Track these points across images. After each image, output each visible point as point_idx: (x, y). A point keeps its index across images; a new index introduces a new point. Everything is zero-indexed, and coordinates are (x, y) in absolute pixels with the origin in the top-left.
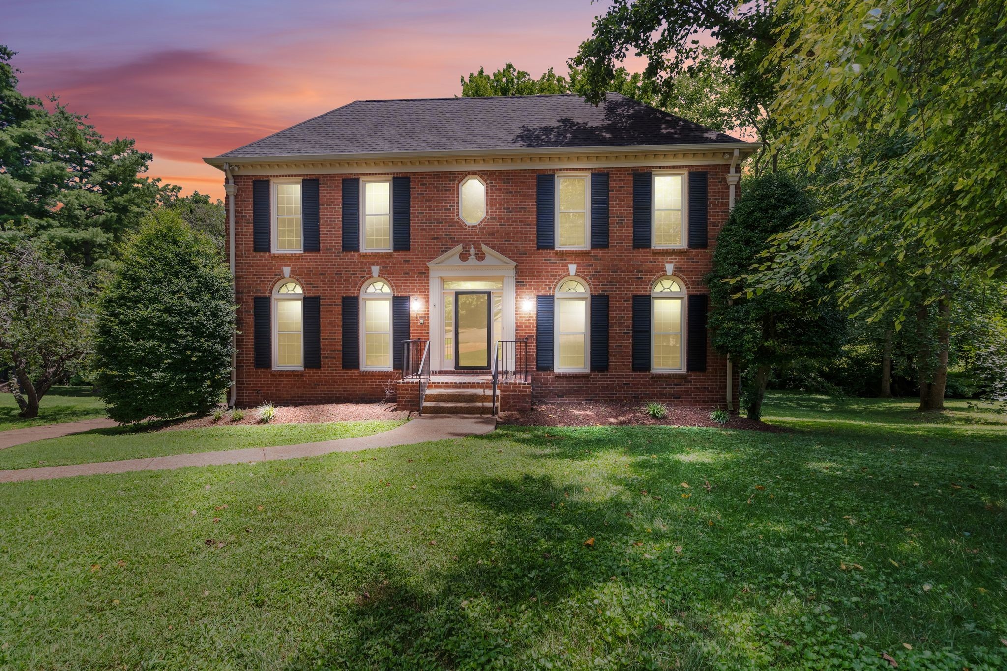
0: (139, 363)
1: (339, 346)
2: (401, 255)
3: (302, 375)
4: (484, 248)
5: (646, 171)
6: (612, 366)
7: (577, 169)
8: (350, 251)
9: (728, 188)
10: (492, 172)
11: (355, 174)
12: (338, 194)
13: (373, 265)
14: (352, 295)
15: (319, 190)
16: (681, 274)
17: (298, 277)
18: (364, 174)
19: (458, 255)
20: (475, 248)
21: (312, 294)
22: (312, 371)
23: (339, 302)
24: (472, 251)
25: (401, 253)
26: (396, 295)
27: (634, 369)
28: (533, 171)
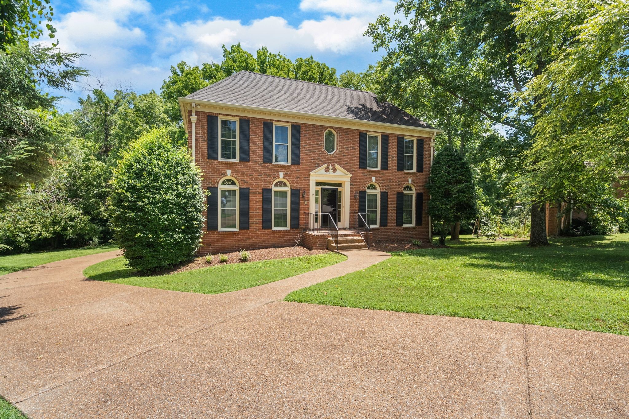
0: (166, 229)
1: (260, 217)
2: (295, 167)
3: (238, 234)
4: (337, 166)
5: (402, 136)
6: (389, 224)
7: (376, 132)
8: (267, 163)
9: (430, 147)
10: (340, 128)
11: (270, 120)
12: (261, 130)
13: (280, 171)
14: (268, 188)
15: (249, 126)
16: (414, 183)
17: (236, 176)
18: (275, 121)
19: (324, 169)
20: (332, 166)
21: (244, 186)
22: (244, 231)
23: (261, 191)
24: (331, 167)
25: (295, 166)
26: (292, 188)
27: (397, 226)
28: (358, 130)
